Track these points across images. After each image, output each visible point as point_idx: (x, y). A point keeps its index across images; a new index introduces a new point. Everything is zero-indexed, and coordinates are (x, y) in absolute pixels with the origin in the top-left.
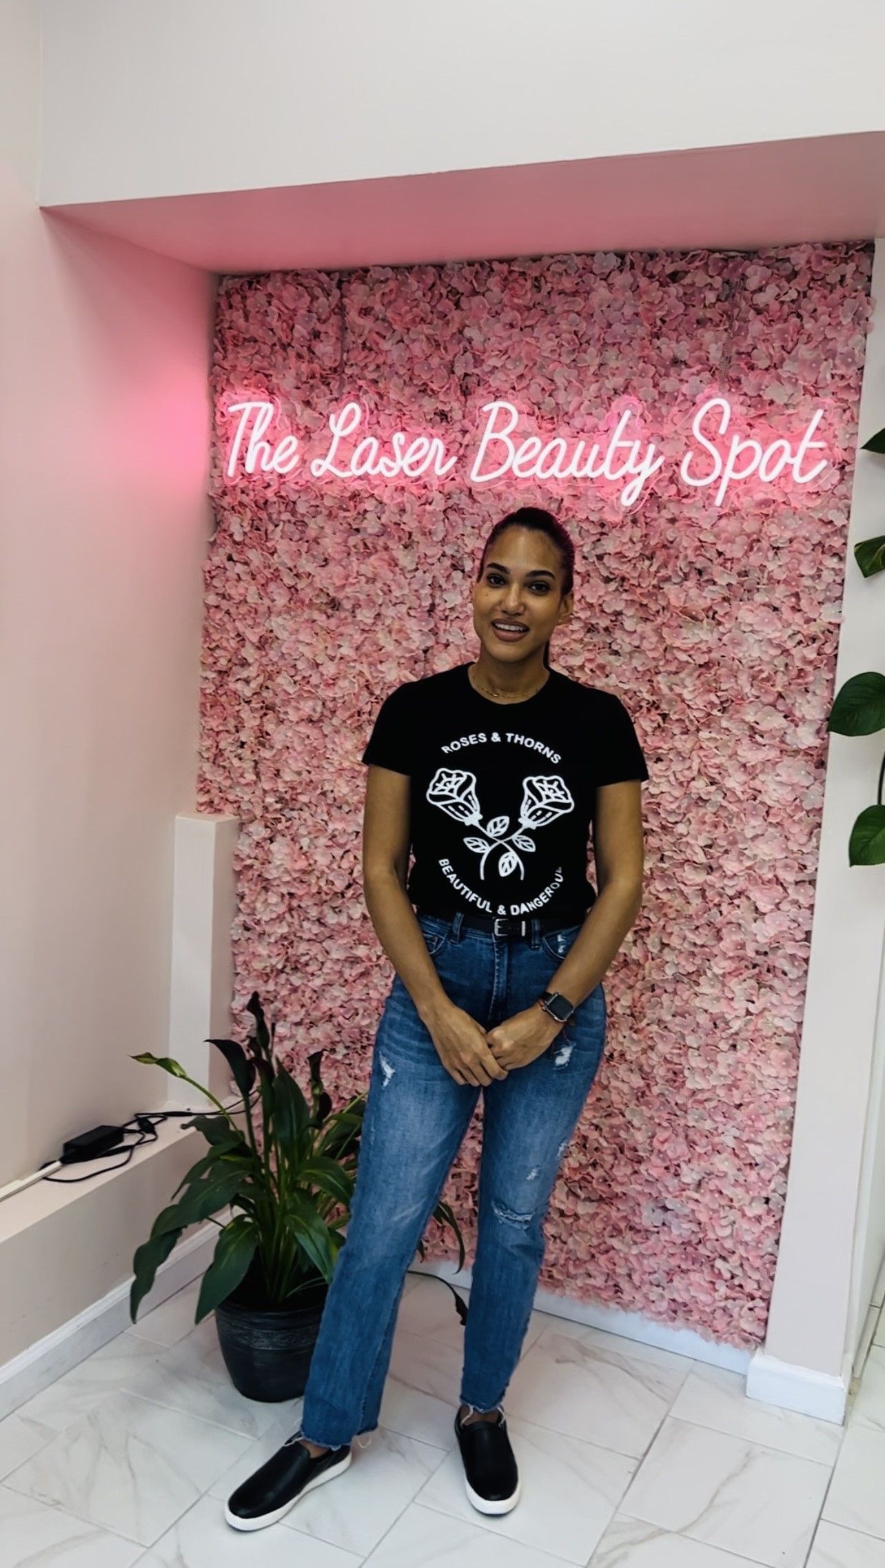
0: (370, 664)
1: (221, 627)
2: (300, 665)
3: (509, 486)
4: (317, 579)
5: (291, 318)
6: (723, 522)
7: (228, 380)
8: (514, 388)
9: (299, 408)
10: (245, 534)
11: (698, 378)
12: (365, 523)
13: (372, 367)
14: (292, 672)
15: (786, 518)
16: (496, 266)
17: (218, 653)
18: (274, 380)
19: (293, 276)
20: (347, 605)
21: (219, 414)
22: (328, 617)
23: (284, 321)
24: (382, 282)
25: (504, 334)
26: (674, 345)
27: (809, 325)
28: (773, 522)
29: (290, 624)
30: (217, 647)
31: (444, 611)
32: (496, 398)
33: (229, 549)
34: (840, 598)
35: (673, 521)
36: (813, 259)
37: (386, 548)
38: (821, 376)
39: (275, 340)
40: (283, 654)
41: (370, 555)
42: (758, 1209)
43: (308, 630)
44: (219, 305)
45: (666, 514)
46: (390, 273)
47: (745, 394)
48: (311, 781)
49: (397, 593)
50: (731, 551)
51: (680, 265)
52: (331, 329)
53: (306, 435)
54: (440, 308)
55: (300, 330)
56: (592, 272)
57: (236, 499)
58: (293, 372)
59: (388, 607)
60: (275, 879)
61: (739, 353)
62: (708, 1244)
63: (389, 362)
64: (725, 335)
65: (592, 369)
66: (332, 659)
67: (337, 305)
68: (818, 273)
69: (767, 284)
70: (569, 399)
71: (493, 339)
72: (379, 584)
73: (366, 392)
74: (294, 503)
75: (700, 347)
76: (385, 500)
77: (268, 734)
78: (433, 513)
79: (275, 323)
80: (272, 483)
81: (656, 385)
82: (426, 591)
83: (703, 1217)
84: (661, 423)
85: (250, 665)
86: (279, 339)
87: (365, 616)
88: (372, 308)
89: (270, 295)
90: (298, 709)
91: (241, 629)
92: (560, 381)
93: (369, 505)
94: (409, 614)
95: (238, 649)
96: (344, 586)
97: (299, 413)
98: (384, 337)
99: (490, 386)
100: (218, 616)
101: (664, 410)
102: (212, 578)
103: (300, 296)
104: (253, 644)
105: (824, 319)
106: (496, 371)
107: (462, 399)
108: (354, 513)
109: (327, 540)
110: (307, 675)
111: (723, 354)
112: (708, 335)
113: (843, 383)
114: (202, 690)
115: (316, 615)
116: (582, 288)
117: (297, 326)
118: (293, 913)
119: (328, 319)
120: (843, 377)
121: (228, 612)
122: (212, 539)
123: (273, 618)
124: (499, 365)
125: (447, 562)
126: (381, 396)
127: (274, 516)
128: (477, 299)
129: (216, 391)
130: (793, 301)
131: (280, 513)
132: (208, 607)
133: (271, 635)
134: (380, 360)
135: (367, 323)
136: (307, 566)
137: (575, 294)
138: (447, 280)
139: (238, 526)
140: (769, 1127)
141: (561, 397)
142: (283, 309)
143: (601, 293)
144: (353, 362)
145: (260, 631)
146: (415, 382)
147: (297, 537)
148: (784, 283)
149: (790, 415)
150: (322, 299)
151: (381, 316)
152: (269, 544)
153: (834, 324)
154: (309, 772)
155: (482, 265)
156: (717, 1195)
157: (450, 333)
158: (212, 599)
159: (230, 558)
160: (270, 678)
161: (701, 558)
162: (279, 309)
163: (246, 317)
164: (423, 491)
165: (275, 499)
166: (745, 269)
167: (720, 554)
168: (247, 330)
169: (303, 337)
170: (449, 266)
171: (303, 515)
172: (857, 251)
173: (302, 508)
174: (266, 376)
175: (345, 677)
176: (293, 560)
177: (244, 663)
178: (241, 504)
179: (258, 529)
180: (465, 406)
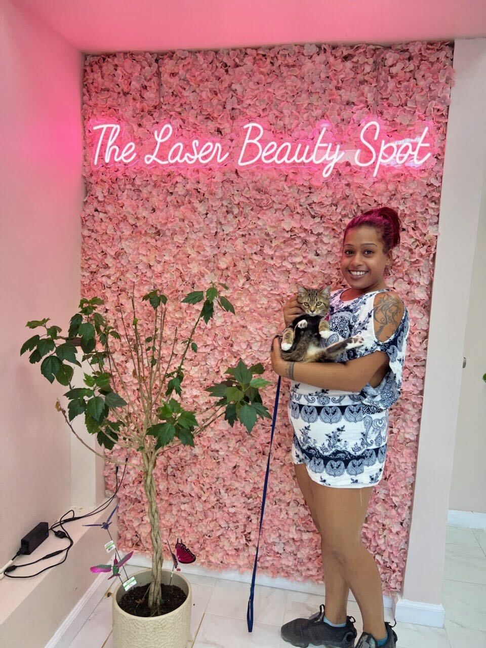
0: (183, 264)
1: (92, 248)
2: (140, 267)
3: (258, 168)
4: (150, 220)
5: (129, 78)
6: (376, 185)
7: (92, 112)
8: (259, 116)
9: (135, 127)
10: (105, 197)
11: (361, 111)
12: (176, 189)
13: (178, 105)
14: (135, 271)
15: (410, 183)
16: (249, 51)
17: (90, 262)
18: (120, 112)
19: (131, 55)
20: (168, 233)
21: (87, 131)
22: (156, 241)
23: (125, 79)
24: (182, 59)
25: (253, 87)
26: (348, 93)
27: (422, 83)
28: (402, 185)
29: (132, 245)
30: (90, 258)
31: (223, 236)
32: (250, 122)
33: (96, 204)
34: (437, 223)
35: (348, 185)
36: (422, 49)
37: (190, 202)
38: (428, 109)
39: (119, 90)
40: (129, 261)
41: (179, 206)
42: (396, 528)
43: (144, 248)
44: (85, 71)
45: (344, 182)
46: (187, 54)
47: (387, 120)
48: (149, 329)
49: (196, 226)
50: (381, 200)
51: (351, 51)
52: (153, 84)
53: (139, 141)
54: (216, 74)
55: (135, 85)
56: (303, 55)
57: (99, 177)
58: (131, 108)
59: (192, 234)
60: (129, 382)
61: (382, 99)
62: (372, 548)
63: (188, 102)
64: (375, 89)
65: (305, 106)
66: (159, 262)
67: (156, 72)
68: (425, 56)
69: (397, 62)
70: (292, 122)
71: (248, 90)
72: (186, 222)
73: (175, 118)
74: (134, 179)
75: (363, 94)
76: (188, 176)
77: (122, 305)
78: (216, 183)
79: (120, 80)
80: (120, 169)
81: (339, 115)
82: (213, 225)
83: (370, 536)
84: (342, 135)
85: (109, 268)
86: (123, 90)
87: (179, 239)
88: (178, 73)
89: (116, 65)
90: (139, 291)
91: (104, 248)
92: (286, 112)
93: (179, 179)
94: (204, 237)
95: (102, 259)
96: (166, 223)
97: (135, 130)
98: (185, 89)
99: (247, 115)
100: (90, 242)
101: (343, 128)
102: (86, 221)
103: (134, 66)
104: (111, 256)
105: (430, 80)
106: (250, 107)
107: (231, 121)
108: (170, 184)
109: (155, 199)
110: (144, 272)
111: (374, 99)
112: (366, 88)
113: (440, 113)
114: (82, 282)
115: (149, 240)
116: (298, 63)
117: (133, 83)
118: (140, 399)
119: (151, 79)
120: (438, 110)
121: (95, 240)
122: (85, 200)
123: (123, 242)
124: (251, 103)
125: (224, 209)
126: (184, 122)
127: (122, 187)
128: (238, 69)
129: (85, 119)
130: (411, 71)
131: (125, 185)
132: (84, 237)
133: (123, 251)
134: (183, 101)
135: (174, 81)
136: (142, 212)
137: (294, 66)
138: (221, 59)
139: (100, 193)
140: (402, 487)
141: (287, 121)
142: (125, 72)
143: (308, 65)
144: (167, 102)
145: (115, 249)
146: (203, 113)
147: (135, 198)
148: (407, 61)
149: (410, 131)
150: (147, 68)
151: (182, 78)
152: (120, 202)
153: (435, 82)
154: (147, 324)
155: (241, 51)
156: (376, 524)
157: (224, 87)
158: (86, 233)
159: (96, 210)
160: (122, 274)
161: (364, 204)
162: (123, 72)
163: (102, 77)
164: (210, 172)
165: (122, 177)
166: (385, 55)
167: (375, 201)
168: (103, 84)
169: (137, 89)
170: (221, 51)
171: (139, 186)
172: (446, 45)
173: (138, 182)
174: (115, 110)
175: (167, 273)
176: (134, 210)
177: (107, 267)
178: (102, 180)
179: (112, 194)
180: (232, 126)
